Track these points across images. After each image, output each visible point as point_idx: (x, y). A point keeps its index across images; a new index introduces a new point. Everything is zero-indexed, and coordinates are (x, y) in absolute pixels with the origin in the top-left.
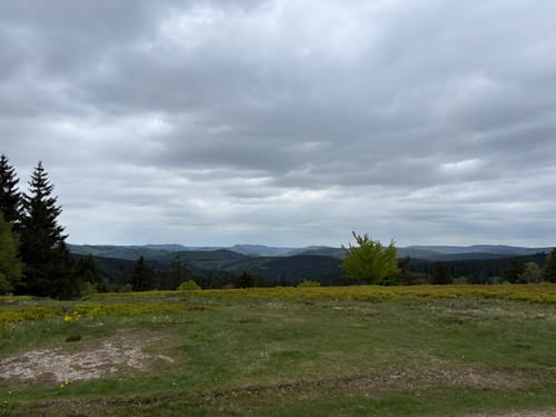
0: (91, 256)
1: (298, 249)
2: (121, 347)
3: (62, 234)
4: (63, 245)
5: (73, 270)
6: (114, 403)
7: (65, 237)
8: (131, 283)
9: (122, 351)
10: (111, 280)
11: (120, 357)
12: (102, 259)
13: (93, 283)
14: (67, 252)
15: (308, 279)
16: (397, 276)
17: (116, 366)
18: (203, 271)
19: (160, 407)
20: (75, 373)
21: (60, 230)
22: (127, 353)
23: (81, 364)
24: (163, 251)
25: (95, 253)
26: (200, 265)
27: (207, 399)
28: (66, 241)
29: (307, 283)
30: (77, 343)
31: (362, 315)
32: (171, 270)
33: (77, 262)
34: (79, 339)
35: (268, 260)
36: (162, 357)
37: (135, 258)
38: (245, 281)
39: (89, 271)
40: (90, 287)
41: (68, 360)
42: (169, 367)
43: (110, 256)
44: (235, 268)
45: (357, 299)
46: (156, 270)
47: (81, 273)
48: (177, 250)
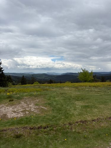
0: (10, 76)
1: (64, 73)
2: (27, 103)
3: (2, 69)
4: (3, 73)
5: (6, 79)
6: (32, 129)
7: (3, 70)
8: (21, 82)
9: (28, 105)
10: (15, 82)
11: (28, 107)
12: (13, 76)
13: (11, 82)
14: (4, 74)
15: (68, 81)
16: (93, 80)
17: (28, 111)
18: (39, 79)
19: (50, 130)
20: (14, 114)
21: (2, 68)
22: (30, 106)
23: (15, 110)
24: (28, 74)
25: (11, 75)
26: (38, 78)
27: (67, 126)
28: (3, 72)
29: (67, 82)
30: (12, 102)
31: (96, 91)
32: (31, 79)
33: (6, 77)
34: (13, 100)
35: (56, 76)
36: (42, 107)
37: (22, 76)
38: (51, 82)
39: (10, 79)
40: (10, 84)
41: (11, 109)
42: (46, 111)
43: (15, 76)
44: (47, 78)
45: (90, 86)
46: (27, 79)
47: (8, 80)
48: (32, 74)
